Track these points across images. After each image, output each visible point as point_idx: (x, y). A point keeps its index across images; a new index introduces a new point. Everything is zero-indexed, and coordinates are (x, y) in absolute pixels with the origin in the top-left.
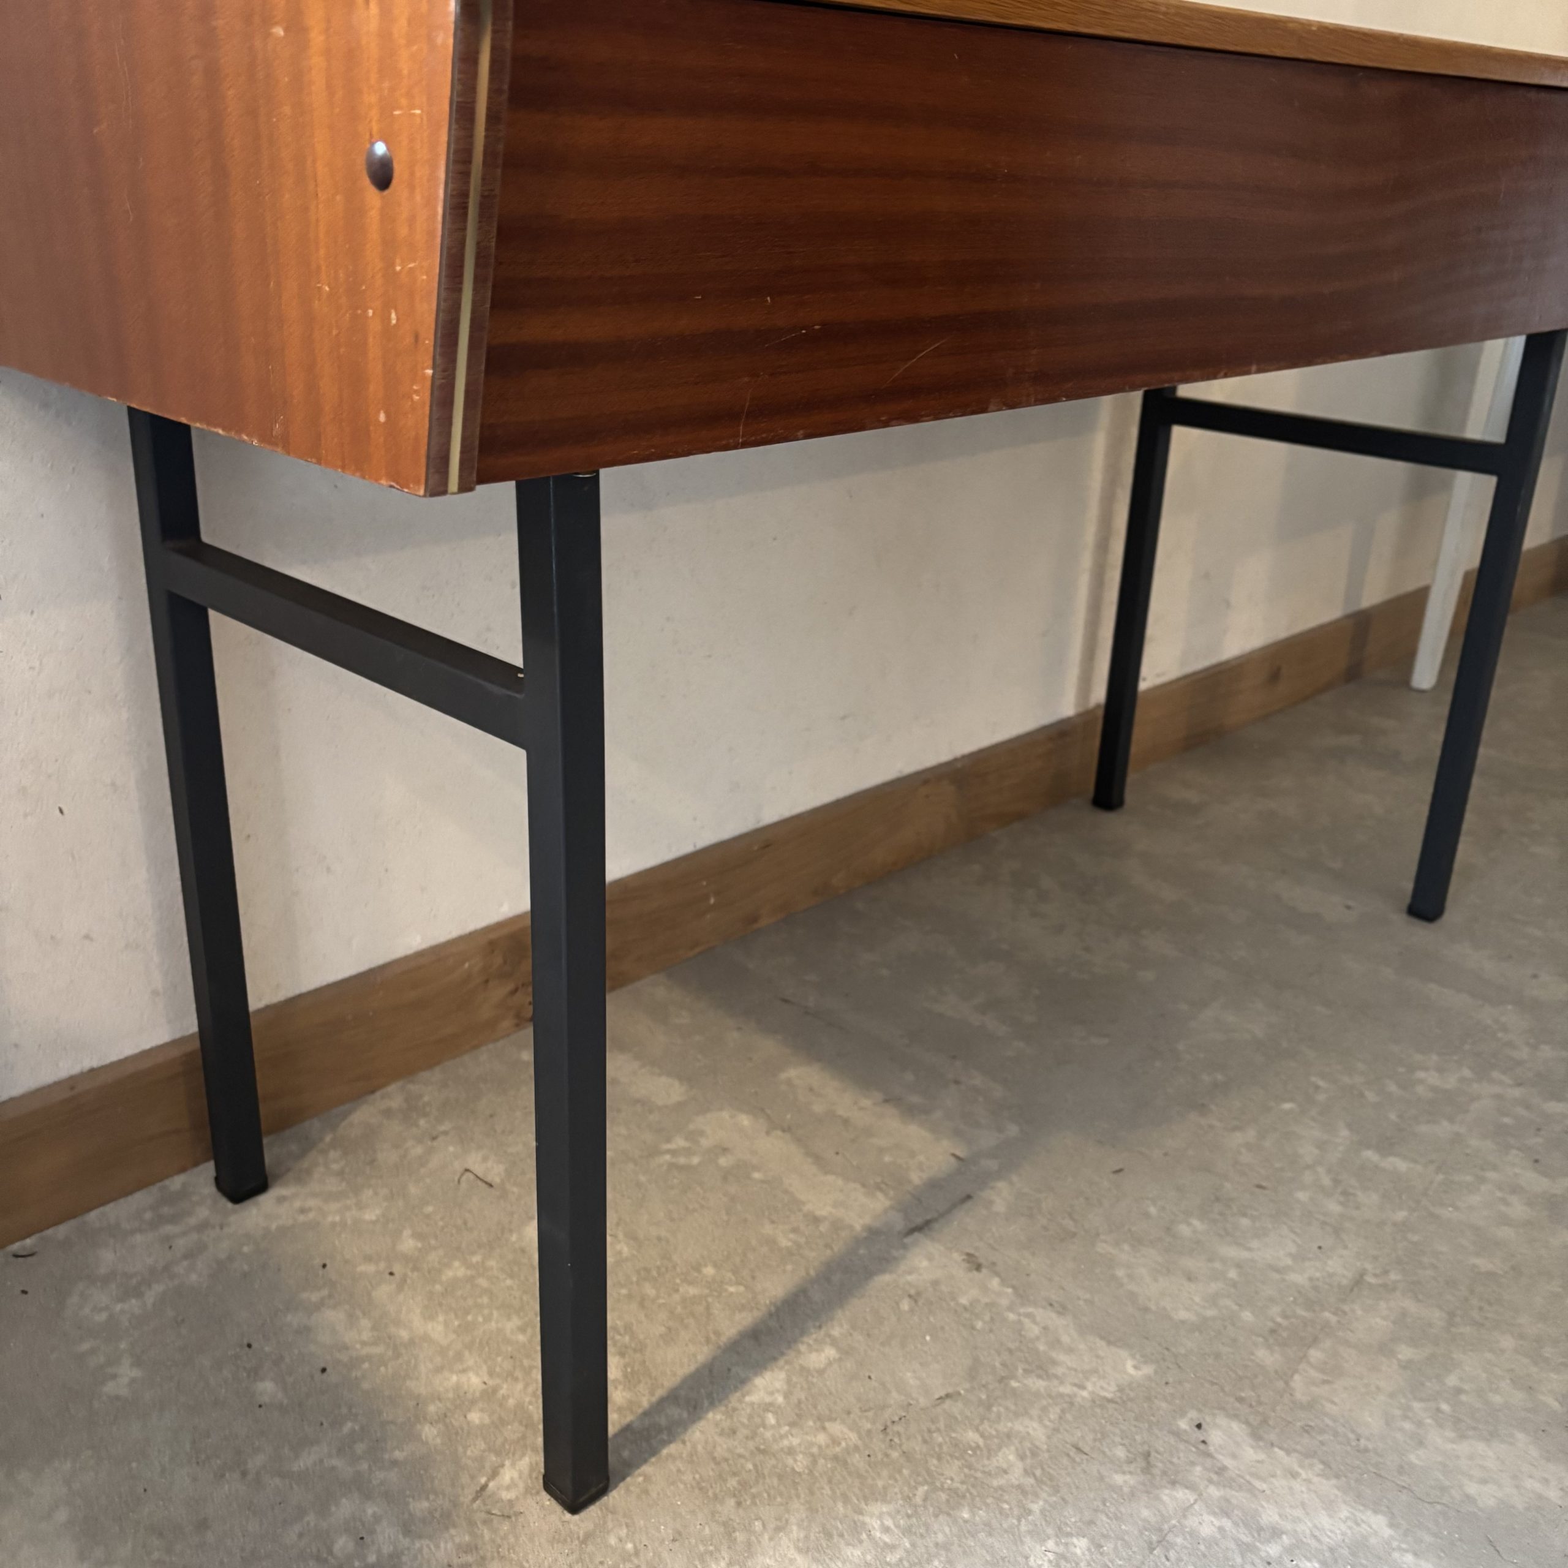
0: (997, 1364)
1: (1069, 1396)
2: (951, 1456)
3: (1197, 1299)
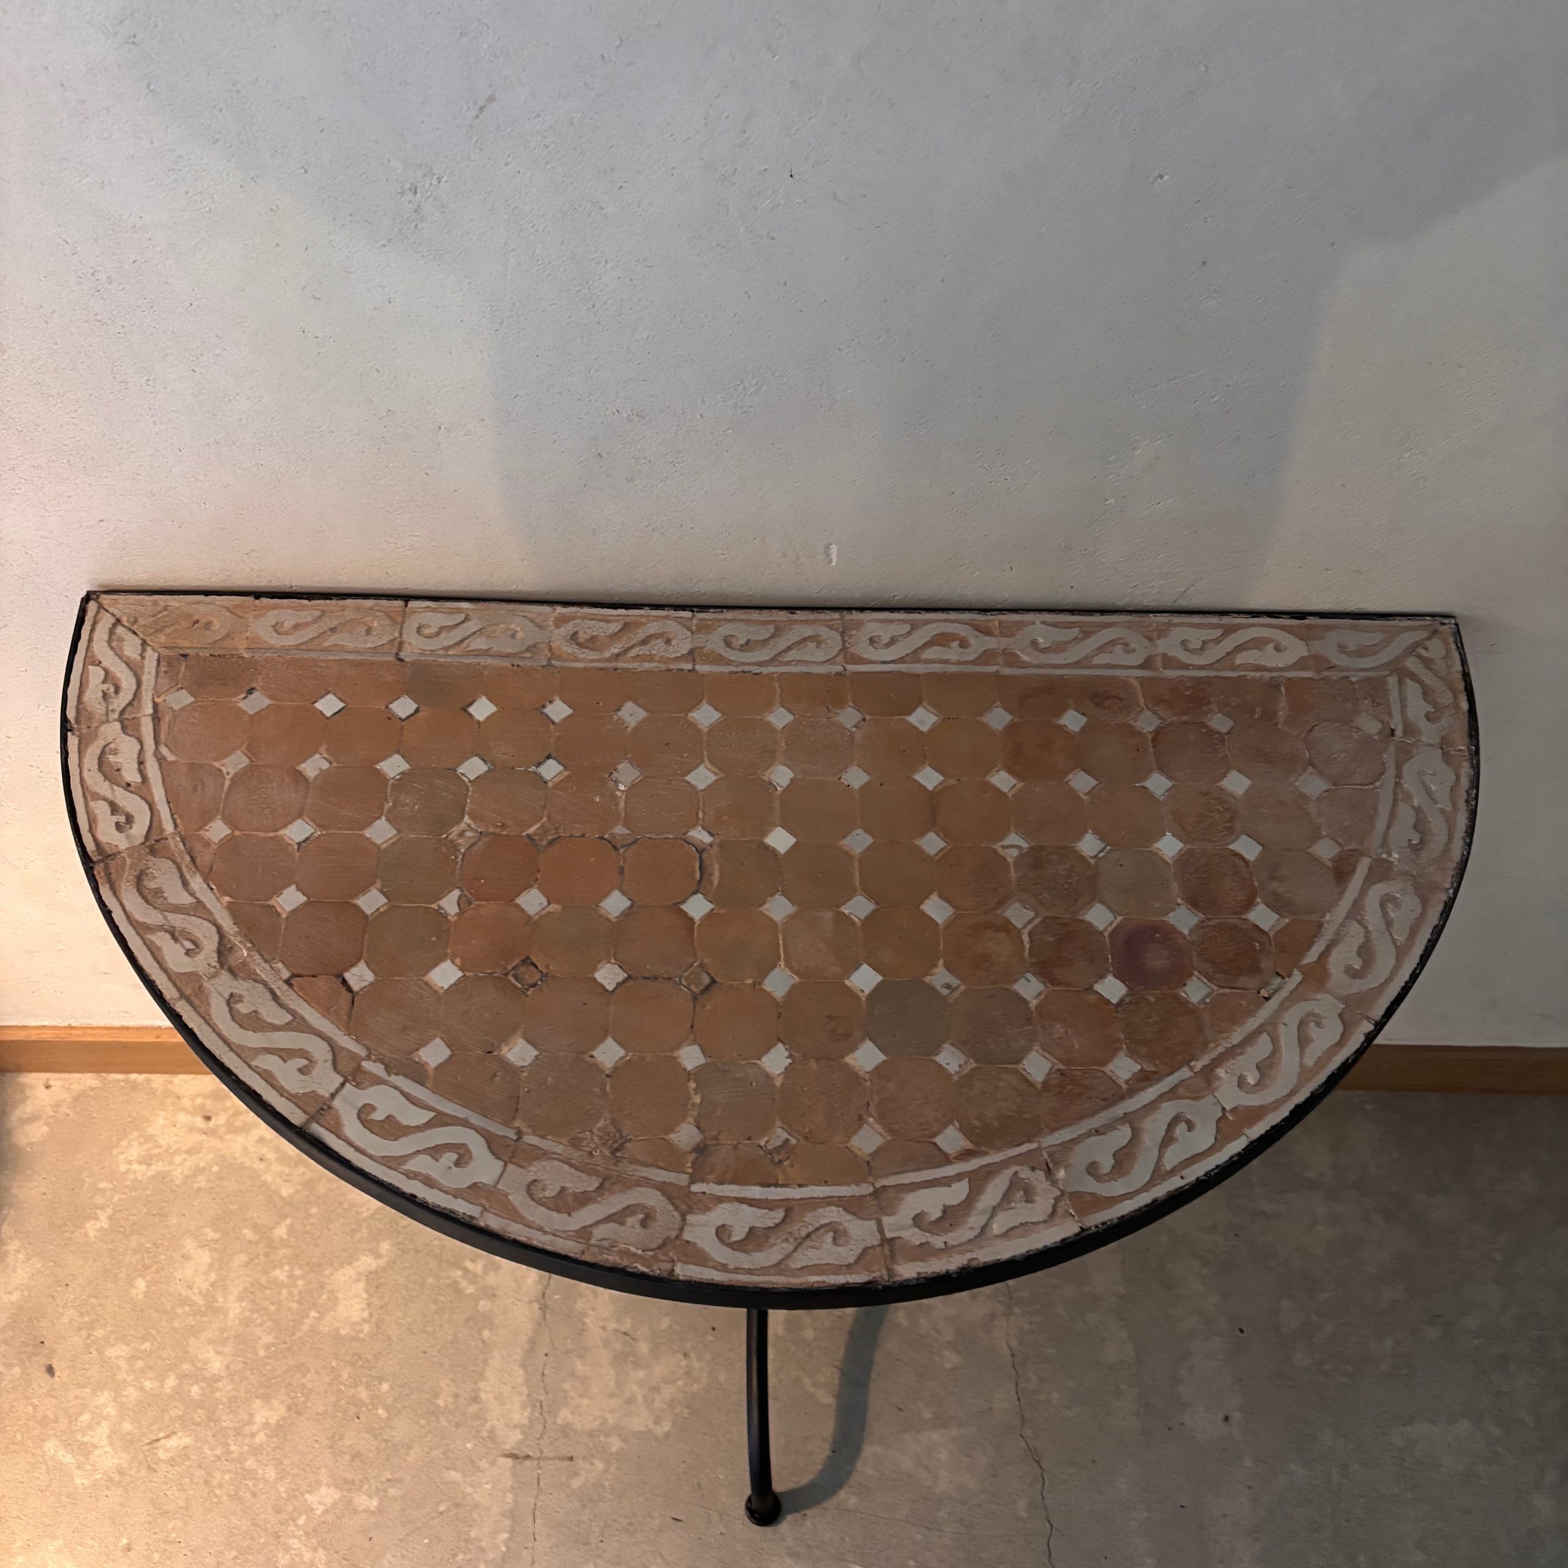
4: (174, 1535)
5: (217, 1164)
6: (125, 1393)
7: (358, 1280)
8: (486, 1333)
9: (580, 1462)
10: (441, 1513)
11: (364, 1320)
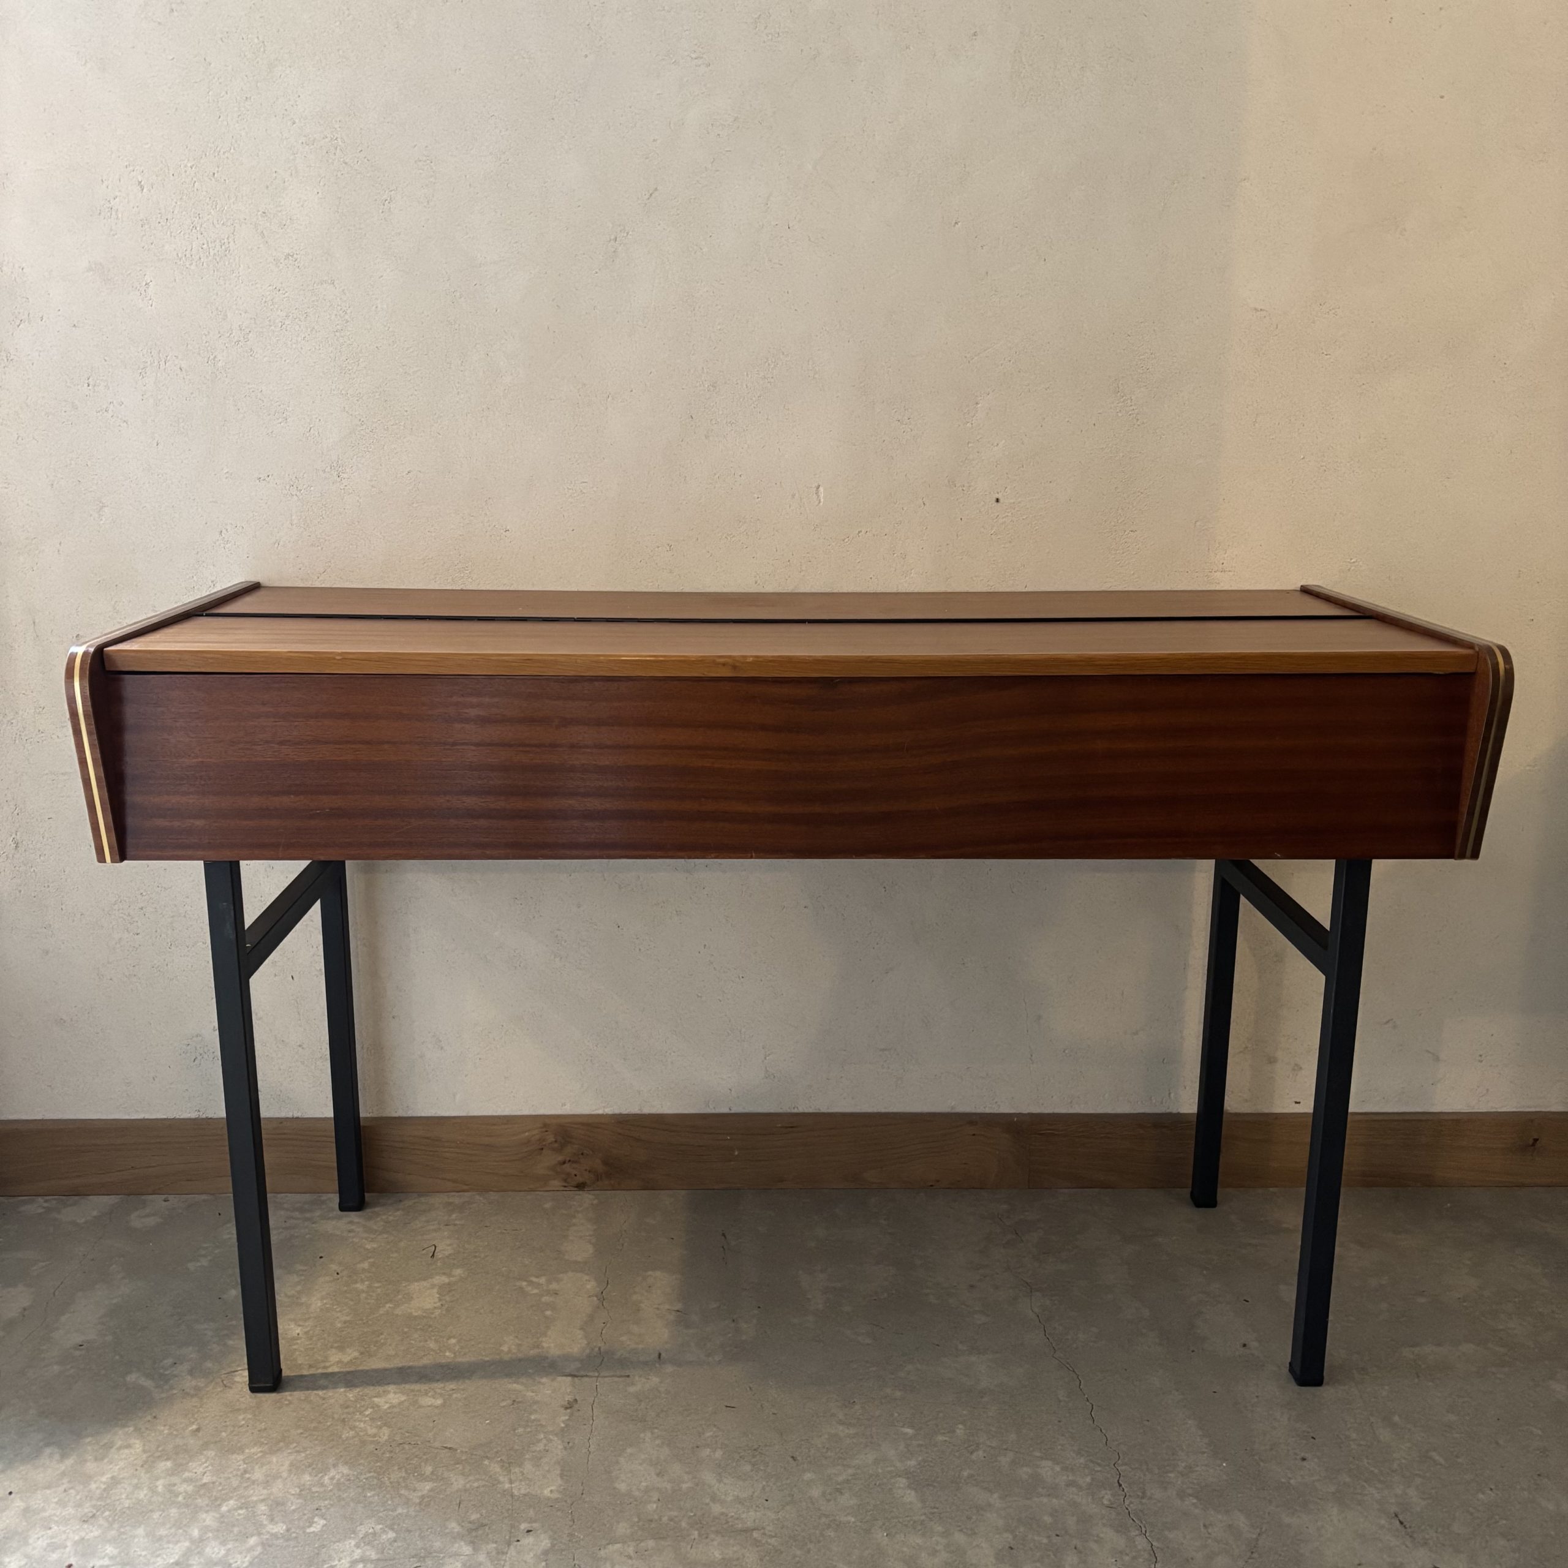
0: (495, 1450)
1: (499, 1482)
2: (406, 1471)
3: (644, 1484)
4: (243, 1422)
5: (309, 1234)
6: (209, 1347)
7: (433, 1288)
8: (548, 1313)
9: (637, 1378)
10: (504, 1407)
11: (435, 1308)
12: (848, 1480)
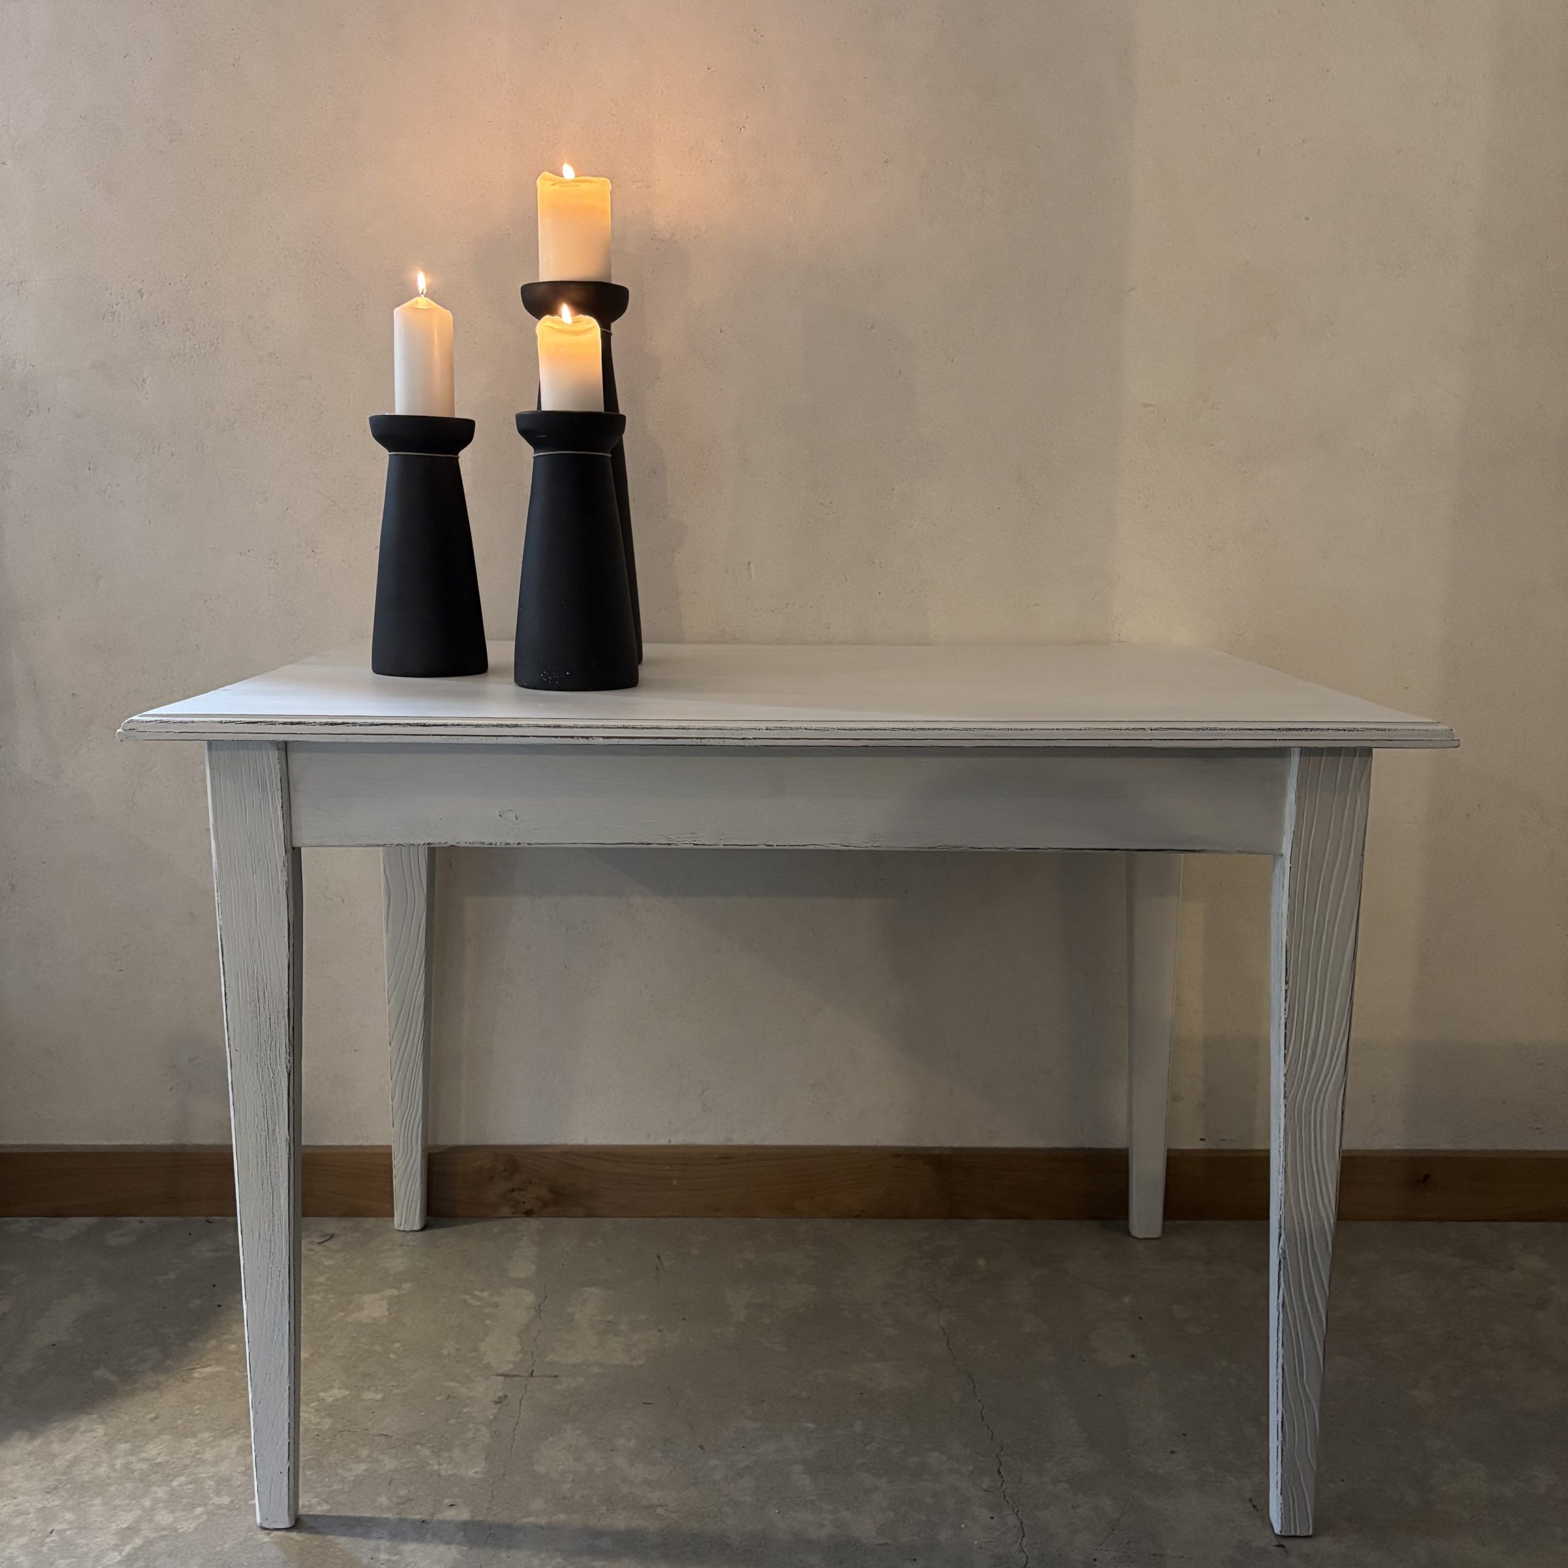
0: (428, 1437)
2: (344, 1454)
3: (561, 1467)
6: (171, 1348)
7: (382, 1299)
8: (488, 1322)
9: (564, 1378)
10: (438, 1401)
11: (384, 1316)
12: (749, 1466)
